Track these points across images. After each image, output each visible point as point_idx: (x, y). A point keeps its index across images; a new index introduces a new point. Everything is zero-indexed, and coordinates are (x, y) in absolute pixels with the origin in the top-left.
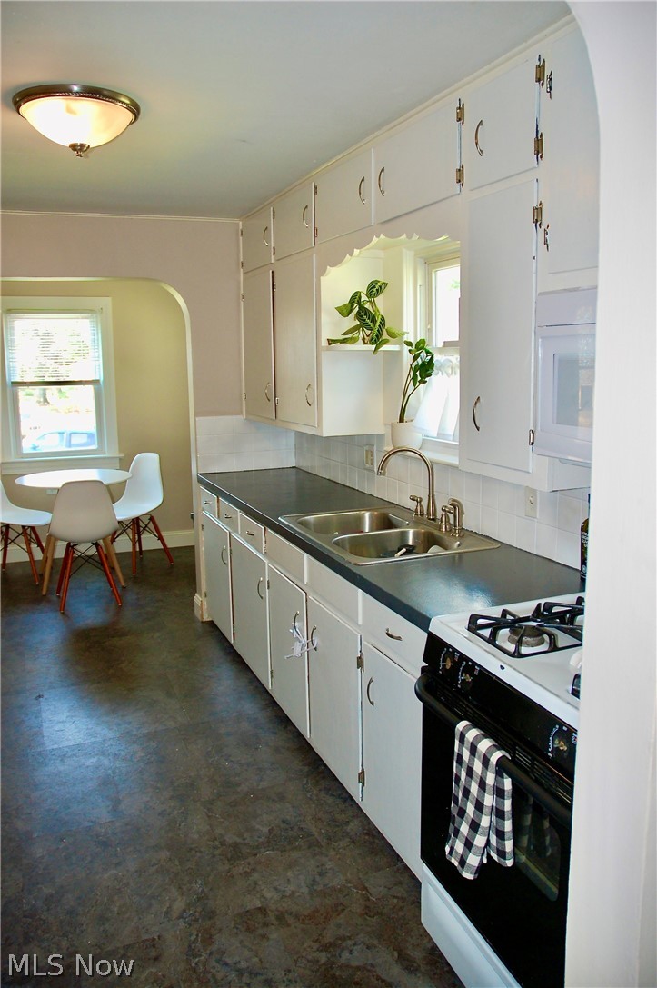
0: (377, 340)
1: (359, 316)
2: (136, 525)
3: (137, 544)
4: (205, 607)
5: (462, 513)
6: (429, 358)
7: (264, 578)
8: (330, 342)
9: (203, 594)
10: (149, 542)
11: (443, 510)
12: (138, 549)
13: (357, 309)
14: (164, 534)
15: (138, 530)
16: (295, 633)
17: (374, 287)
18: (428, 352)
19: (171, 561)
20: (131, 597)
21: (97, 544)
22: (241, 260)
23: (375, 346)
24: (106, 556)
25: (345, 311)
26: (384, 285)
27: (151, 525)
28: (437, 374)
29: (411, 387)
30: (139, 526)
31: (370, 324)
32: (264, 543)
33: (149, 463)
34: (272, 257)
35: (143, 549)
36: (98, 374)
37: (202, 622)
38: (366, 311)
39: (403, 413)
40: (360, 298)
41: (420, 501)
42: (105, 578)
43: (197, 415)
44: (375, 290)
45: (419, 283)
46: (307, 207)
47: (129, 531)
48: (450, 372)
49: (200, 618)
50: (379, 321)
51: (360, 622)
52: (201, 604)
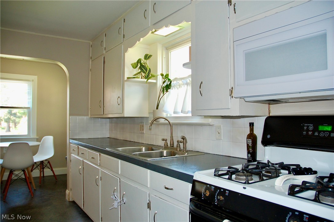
0: (147, 77)
1: (140, 68)
2: (42, 164)
3: (42, 173)
4: (71, 195)
5: (186, 142)
6: (169, 82)
7: (99, 177)
8: (128, 78)
9: (70, 189)
10: (48, 172)
11: (178, 142)
12: (42, 175)
13: (139, 65)
14: (54, 169)
15: (43, 166)
16: (114, 198)
17: (147, 56)
18: (169, 80)
19: (56, 179)
20: (38, 193)
21: (24, 171)
22: (91, 56)
23: (146, 80)
24: (28, 178)
25: (134, 66)
26: (150, 56)
27: (48, 165)
28: (173, 89)
29: (162, 94)
30: (43, 165)
31: (145, 71)
32: (99, 160)
33: (49, 140)
34: (104, 51)
35: (45, 175)
36: (30, 105)
37: (69, 202)
38: (143, 66)
39: (158, 106)
40: (141, 61)
41: (166, 140)
42: (27, 187)
43: (70, 115)
44: (147, 57)
45: (164, 56)
46: (120, 28)
47: (39, 167)
48: (178, 87)
49: (68, 200)
50: (148, 70)
51: (149, 186)
52: (69, 194)
